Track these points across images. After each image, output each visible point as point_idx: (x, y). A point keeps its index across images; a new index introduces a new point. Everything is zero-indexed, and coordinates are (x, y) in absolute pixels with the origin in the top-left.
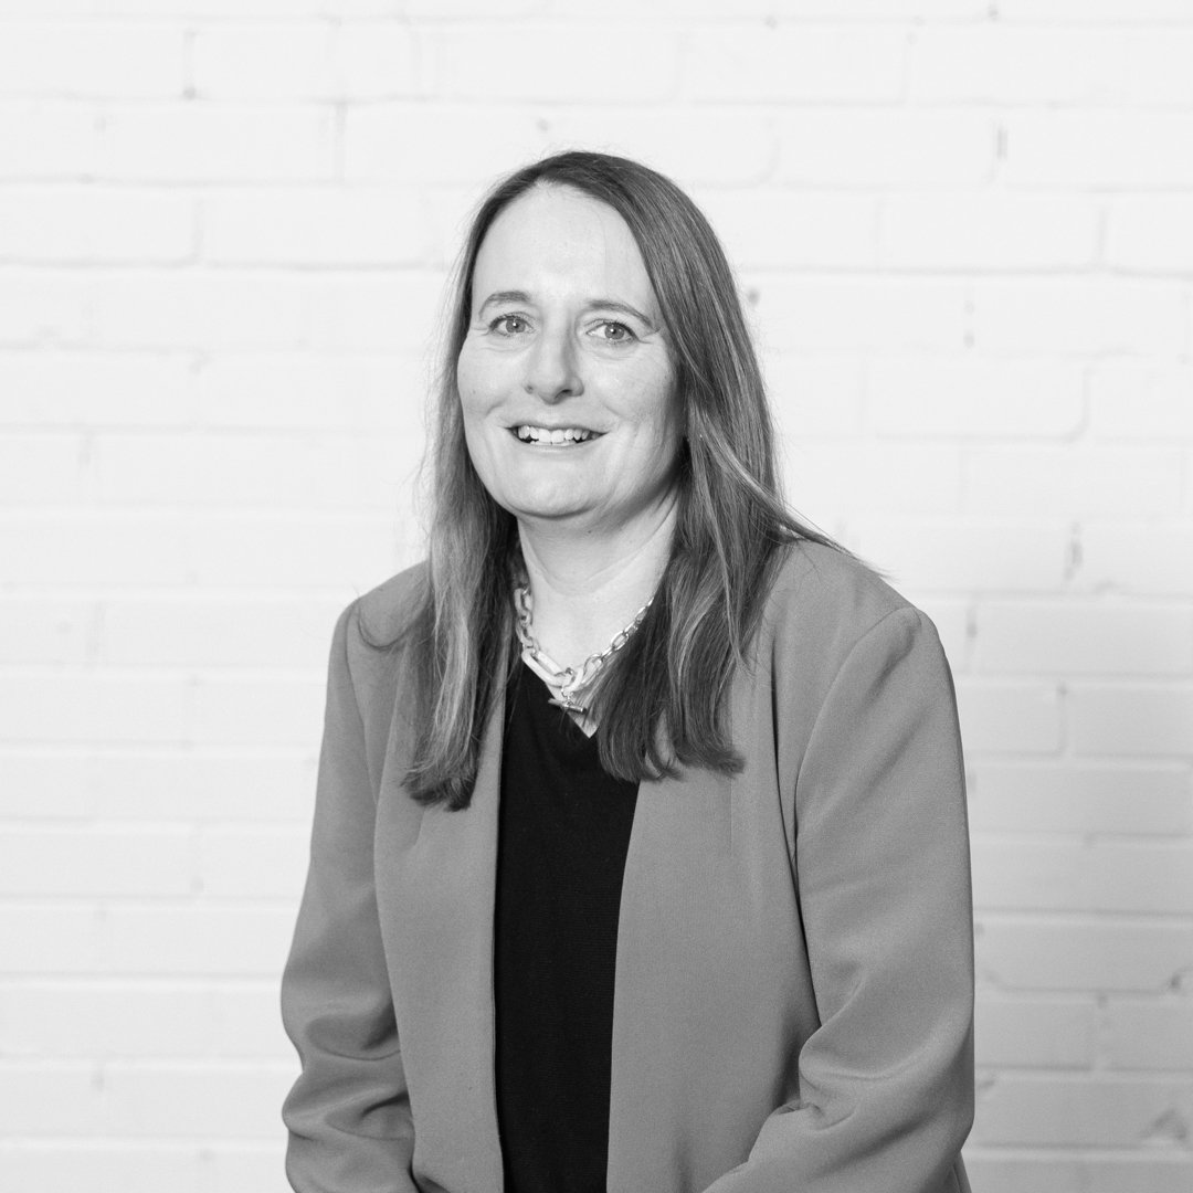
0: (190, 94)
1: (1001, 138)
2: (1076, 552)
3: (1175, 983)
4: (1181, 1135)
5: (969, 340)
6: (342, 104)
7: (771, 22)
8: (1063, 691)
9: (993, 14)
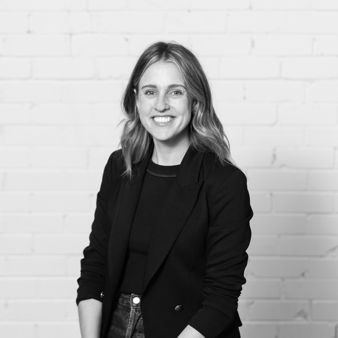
0: (29, 32)
1: (253, 42)
2: (274, 156)
3: (303, 275)
4: (305, 317)
5: (245, 98)
6: (71, 34)
7: (189, 11)
8: (271, 195)
9: (250, 8)
